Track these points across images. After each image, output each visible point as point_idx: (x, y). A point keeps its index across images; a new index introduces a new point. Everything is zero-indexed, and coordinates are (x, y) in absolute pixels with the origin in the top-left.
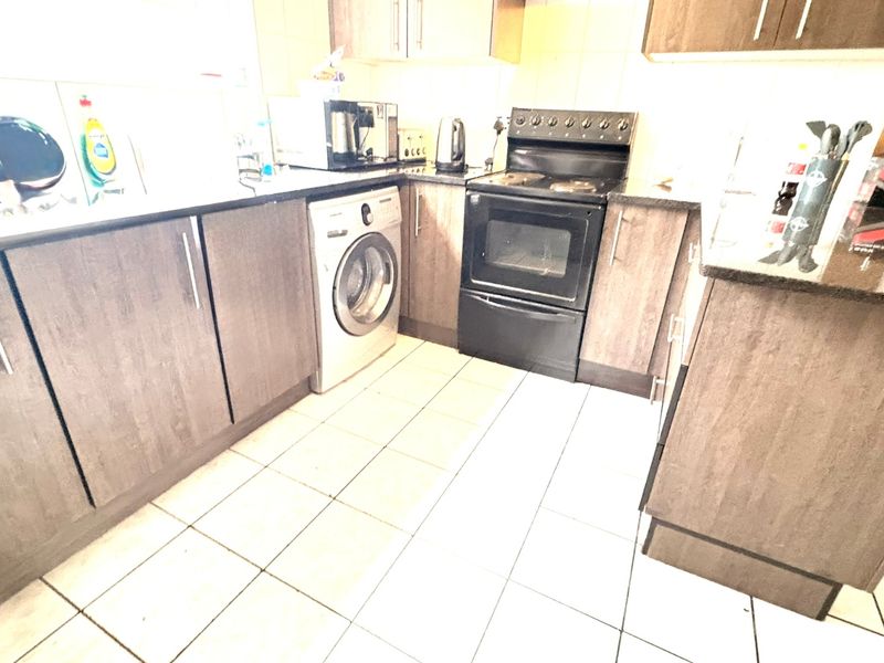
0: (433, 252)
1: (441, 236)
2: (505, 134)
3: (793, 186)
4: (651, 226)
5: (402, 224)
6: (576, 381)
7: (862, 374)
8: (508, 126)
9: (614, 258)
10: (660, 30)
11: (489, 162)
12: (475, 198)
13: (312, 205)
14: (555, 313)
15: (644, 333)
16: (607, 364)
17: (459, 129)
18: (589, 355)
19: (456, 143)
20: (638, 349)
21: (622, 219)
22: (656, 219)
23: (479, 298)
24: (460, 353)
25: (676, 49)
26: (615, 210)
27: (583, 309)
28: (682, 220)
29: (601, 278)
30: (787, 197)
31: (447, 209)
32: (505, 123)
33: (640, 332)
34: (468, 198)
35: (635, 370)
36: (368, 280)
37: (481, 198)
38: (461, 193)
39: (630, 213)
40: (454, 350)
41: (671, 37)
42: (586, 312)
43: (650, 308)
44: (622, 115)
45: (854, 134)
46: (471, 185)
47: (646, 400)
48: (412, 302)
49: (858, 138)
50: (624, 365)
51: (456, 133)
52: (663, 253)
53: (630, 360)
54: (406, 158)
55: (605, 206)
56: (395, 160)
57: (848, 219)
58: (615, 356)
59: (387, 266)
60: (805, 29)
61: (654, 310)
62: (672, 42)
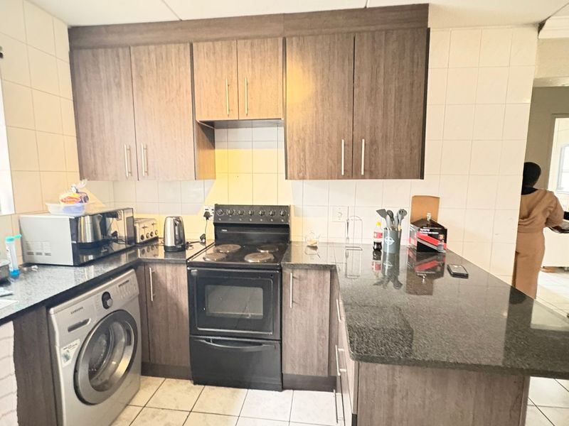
0: (167, 311)
1: (171, 298)
2: (212, 219)
3: (379, 244)
4: (311, 280)
5: (140, 296)
6: (283, 389)
7: (457, 404)
8: (213, 215)
9: (293, 301)
10: (294, 169)
11: (203, 237)
12: (194, 271)
13: (52, 310)
14: (260, 344)
15: (321, 348)
16: (302, 374)
17: (178, 224)
18: (288, 370)
19: (177, 234)
20: (319, 360)
21: (293, 277)
22: (313, 275)
23: (205, 341)
24: (195, 384)
25: (304, 178)
26: (287, 272)
27: (279, 338)
28: (328, 275)
29: (287, 315)
30: (378, 249)
31: (175, 280)
32: (211, 213)
33: (318, 348)
34: (189, 272)
35: (320, 375)
36: (111, 347)
37: (199, 271)
38: (183, 270)
39: (297, 273)
40: (189, 381)
41: (300, 172)
42: (281, 340)
43: (320, 332)
44: (281, 207)
45: (400, 216)
46: (190, 263)
47: (331, 393)
48: (152, 350)
49: (402, 218)
50: (313, 372)
51: (176, 228)
52: (321, 295)
53: (315, 369)
54: (141, 241)
55: (281, 270)
56: (134, 244)
57: (409, 256)
58: (305, 367)
59: (128, 332)
60: (365, 170)
61: (323, 332)
62: (301, 175)
